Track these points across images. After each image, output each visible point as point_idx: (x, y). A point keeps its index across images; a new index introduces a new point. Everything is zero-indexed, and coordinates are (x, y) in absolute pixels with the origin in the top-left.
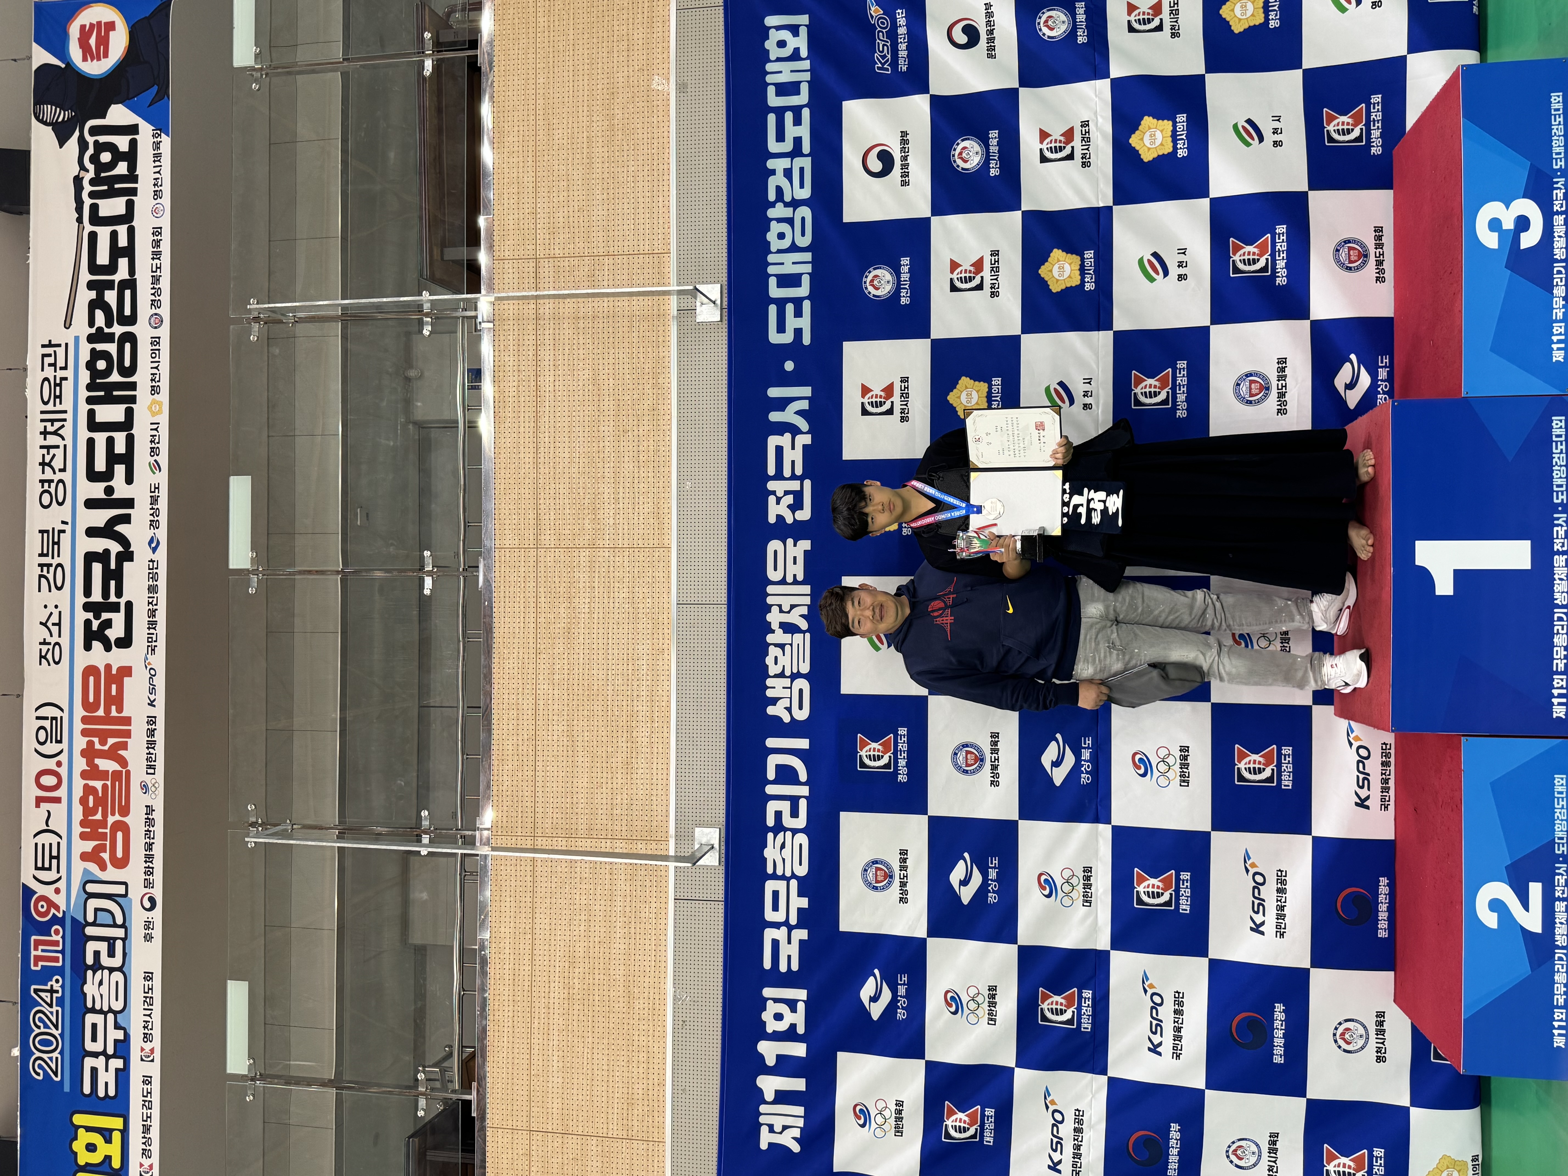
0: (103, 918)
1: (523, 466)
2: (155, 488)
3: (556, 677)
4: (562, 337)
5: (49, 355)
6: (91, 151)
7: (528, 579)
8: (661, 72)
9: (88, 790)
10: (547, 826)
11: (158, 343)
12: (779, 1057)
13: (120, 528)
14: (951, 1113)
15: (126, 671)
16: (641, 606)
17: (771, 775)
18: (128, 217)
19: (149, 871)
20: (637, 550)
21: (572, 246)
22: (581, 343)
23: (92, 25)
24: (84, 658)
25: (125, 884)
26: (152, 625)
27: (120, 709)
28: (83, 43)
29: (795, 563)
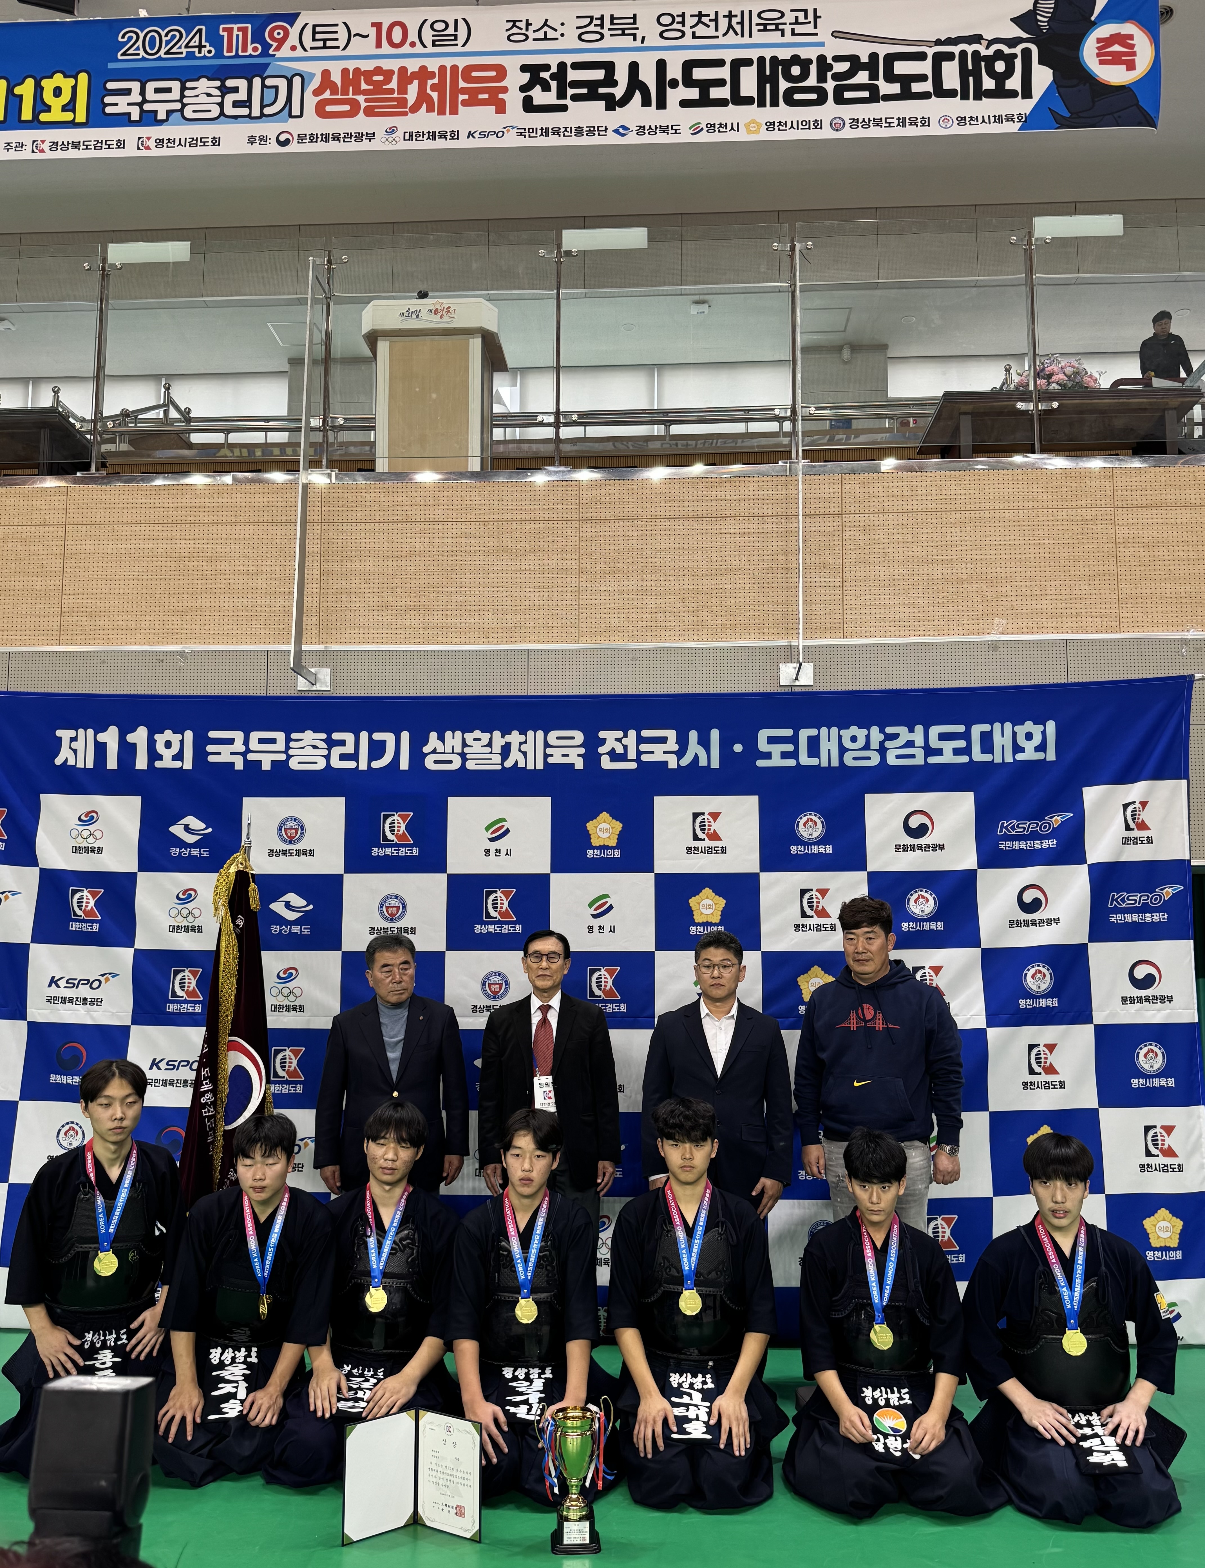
0: (269, 94)
1: (654, 506)
2: (676, 130)
3: (464, 540)
4: (770, 540)
5: (806, 17)
6: (1007, 50)
7: (551, 513)
8: (1010, 626)
9: (388, 74)
10: (331, 534)
11: (816, 128)
12: (134, 745)
13: (637, 96)
14: (94, 895)
15: (501, 108)
16: (527, 616)
17: (377, 736)
18: (940, 92)
19: (313, 138)
20: (577, 612)
21: (852, 547)
22: (764, 558)
23: (1133, 46)
24: (512, 64)
25: (301, 116)
26: (545, 132)
27: (465, 103)
28: (1116, 38)
29: (563, 755)
